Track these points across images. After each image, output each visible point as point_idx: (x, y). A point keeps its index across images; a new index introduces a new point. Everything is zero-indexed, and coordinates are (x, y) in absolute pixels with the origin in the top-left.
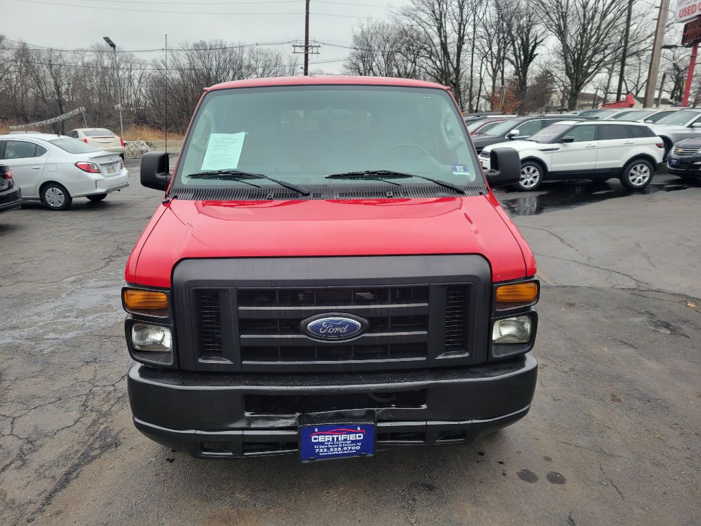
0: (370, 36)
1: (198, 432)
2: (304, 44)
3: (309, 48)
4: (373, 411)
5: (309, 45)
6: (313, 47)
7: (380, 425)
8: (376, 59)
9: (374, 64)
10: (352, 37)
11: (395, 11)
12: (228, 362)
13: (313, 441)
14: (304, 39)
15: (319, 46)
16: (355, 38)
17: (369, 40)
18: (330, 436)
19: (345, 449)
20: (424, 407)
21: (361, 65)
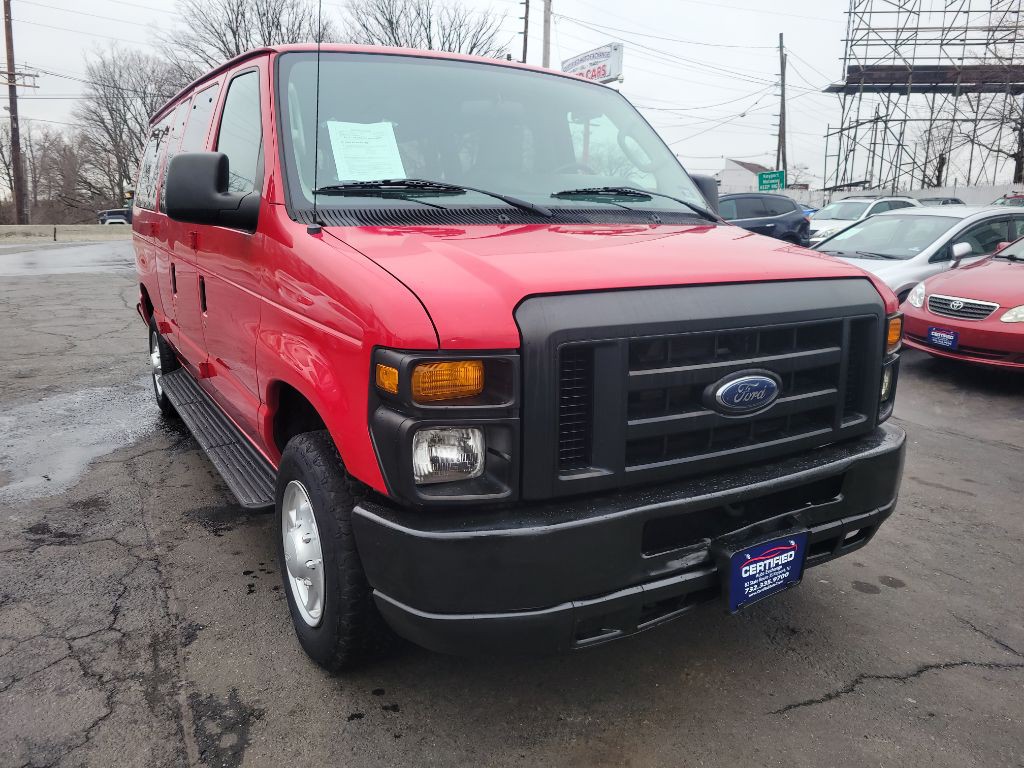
0: (117, 71)
1: (578, 604)
2: (6, 70)
3: (17, 76)
4: (791, 516)
5: (17, 71)
6: (23, 75)
7: (814, 530)
8: (132, 108)
9: (129, 116)
10: (86, 69)
11: (164, 36)
12: (605, 472)
13: (744, 575)
14: (5, 60)
15: (37, 76)
16: (91, 71)
17: (117, 77)
18: (762, 563)
19: (774, 580)
20: (839, 498)
21: (106, 115)
